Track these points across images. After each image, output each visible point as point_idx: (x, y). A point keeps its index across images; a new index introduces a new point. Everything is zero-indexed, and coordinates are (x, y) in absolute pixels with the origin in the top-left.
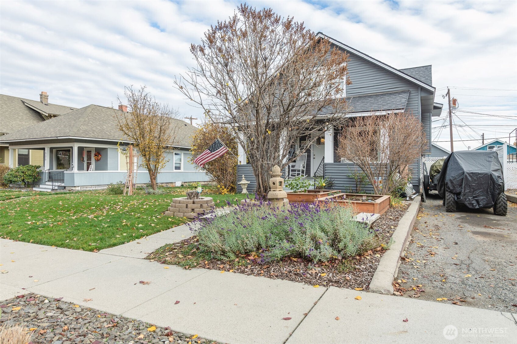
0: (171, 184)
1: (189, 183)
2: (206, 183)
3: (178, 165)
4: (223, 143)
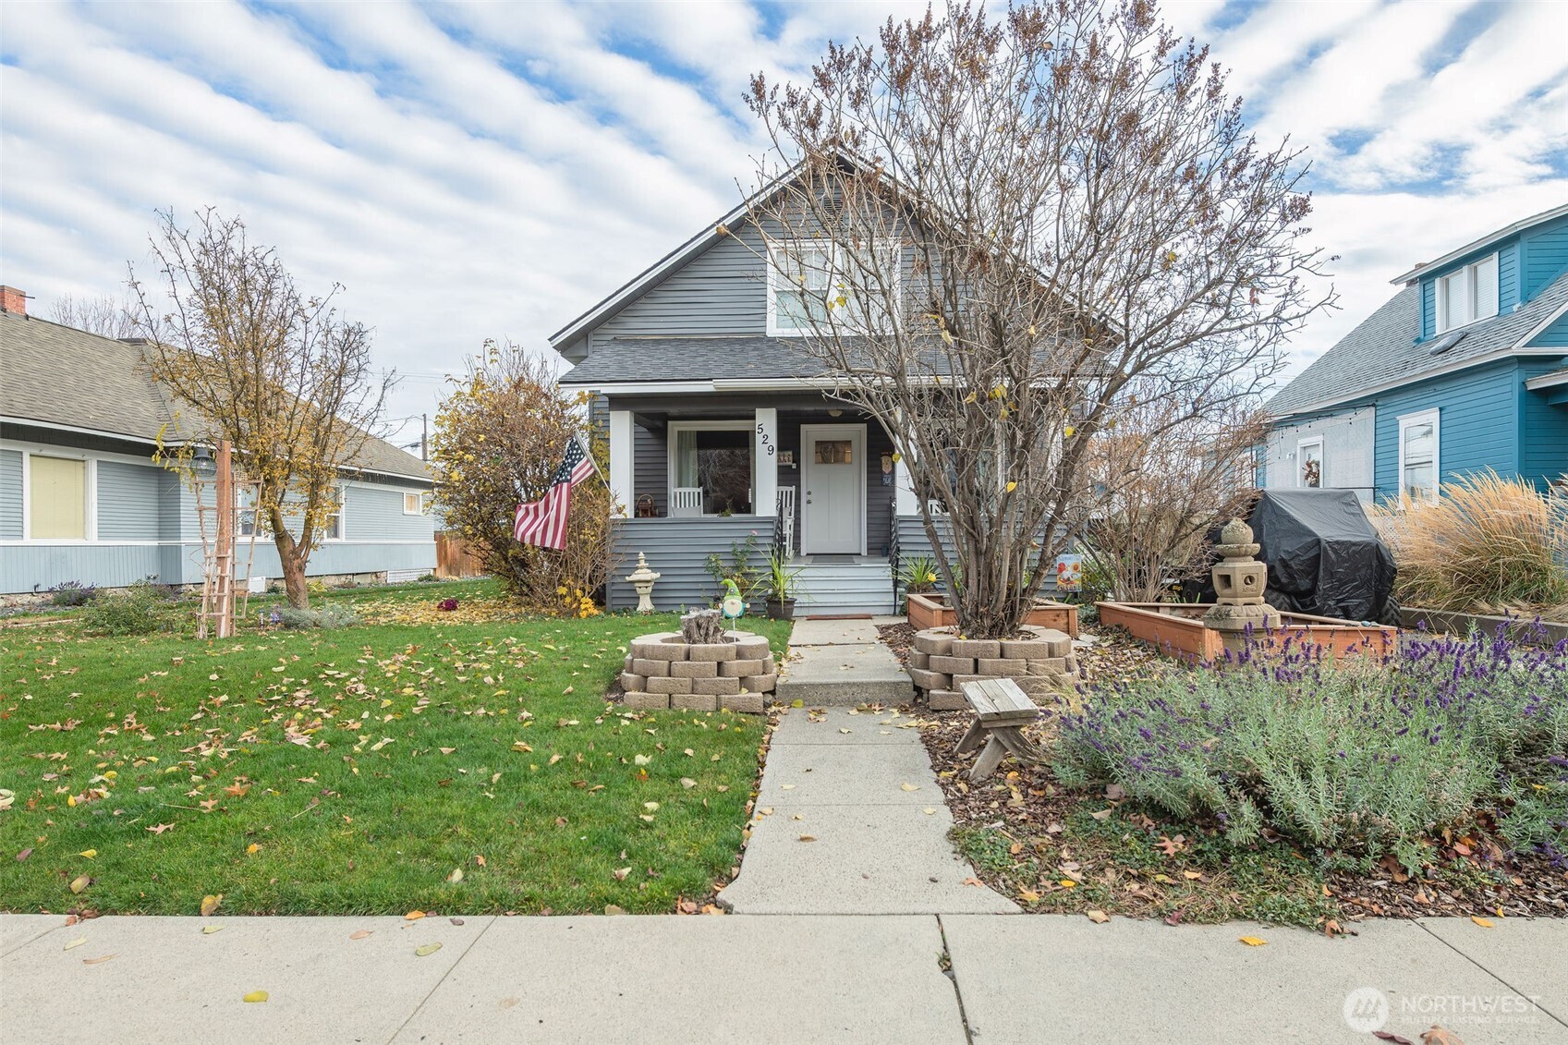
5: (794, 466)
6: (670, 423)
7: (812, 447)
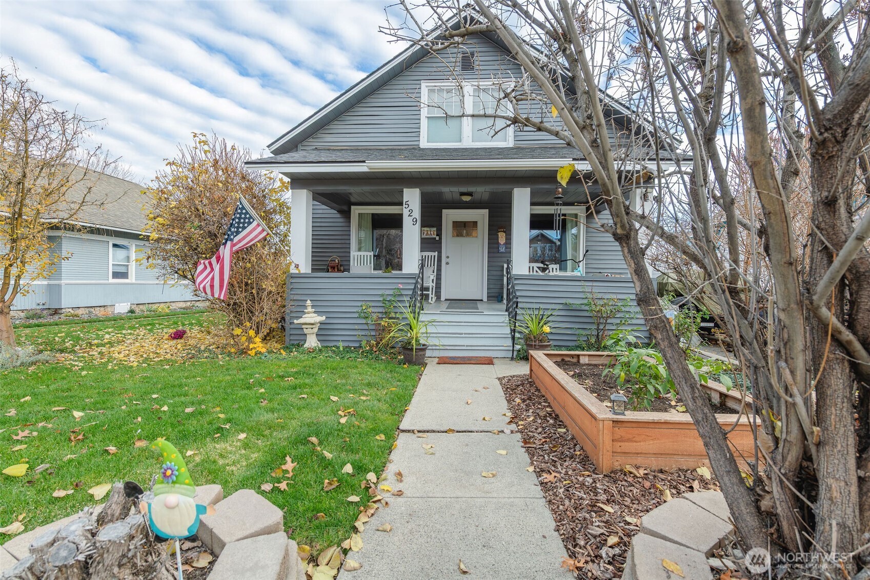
0: (102, 309)
1: (150, 305)
2: (189, 304)
3: (123, 270)
4: (253, 212)
5: (437, 238)
6: (353, 207)
7: (450, 225)
